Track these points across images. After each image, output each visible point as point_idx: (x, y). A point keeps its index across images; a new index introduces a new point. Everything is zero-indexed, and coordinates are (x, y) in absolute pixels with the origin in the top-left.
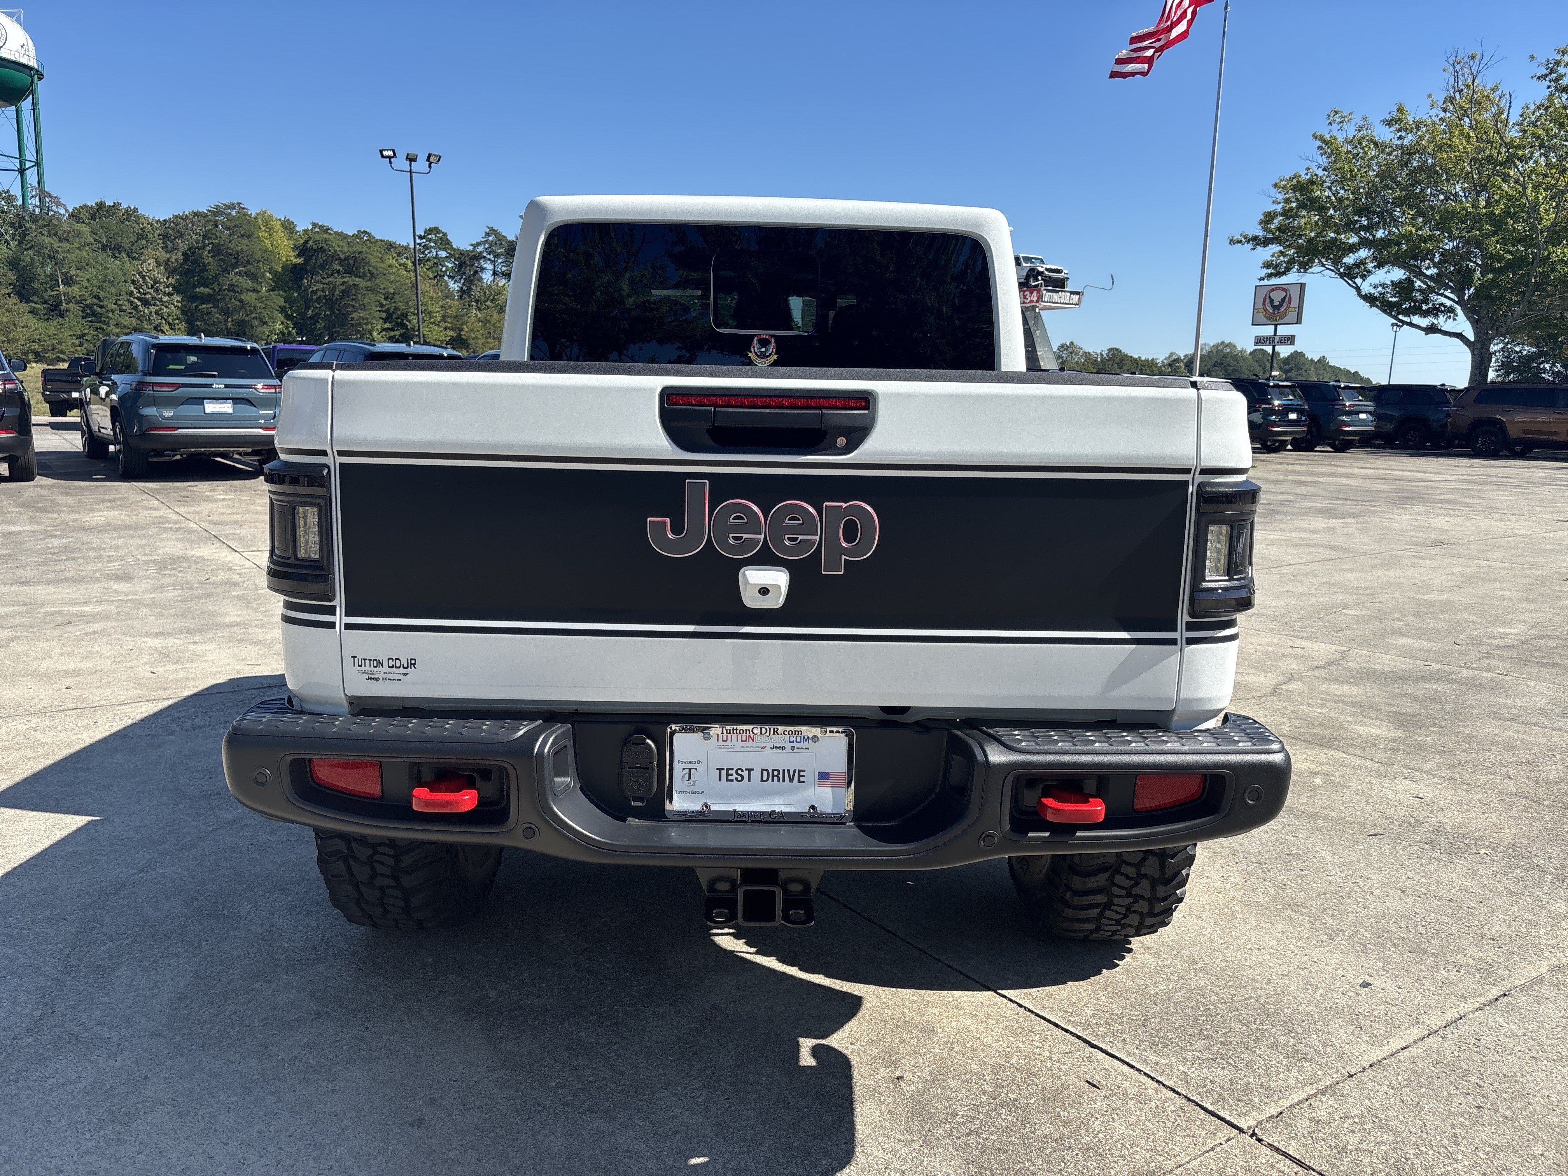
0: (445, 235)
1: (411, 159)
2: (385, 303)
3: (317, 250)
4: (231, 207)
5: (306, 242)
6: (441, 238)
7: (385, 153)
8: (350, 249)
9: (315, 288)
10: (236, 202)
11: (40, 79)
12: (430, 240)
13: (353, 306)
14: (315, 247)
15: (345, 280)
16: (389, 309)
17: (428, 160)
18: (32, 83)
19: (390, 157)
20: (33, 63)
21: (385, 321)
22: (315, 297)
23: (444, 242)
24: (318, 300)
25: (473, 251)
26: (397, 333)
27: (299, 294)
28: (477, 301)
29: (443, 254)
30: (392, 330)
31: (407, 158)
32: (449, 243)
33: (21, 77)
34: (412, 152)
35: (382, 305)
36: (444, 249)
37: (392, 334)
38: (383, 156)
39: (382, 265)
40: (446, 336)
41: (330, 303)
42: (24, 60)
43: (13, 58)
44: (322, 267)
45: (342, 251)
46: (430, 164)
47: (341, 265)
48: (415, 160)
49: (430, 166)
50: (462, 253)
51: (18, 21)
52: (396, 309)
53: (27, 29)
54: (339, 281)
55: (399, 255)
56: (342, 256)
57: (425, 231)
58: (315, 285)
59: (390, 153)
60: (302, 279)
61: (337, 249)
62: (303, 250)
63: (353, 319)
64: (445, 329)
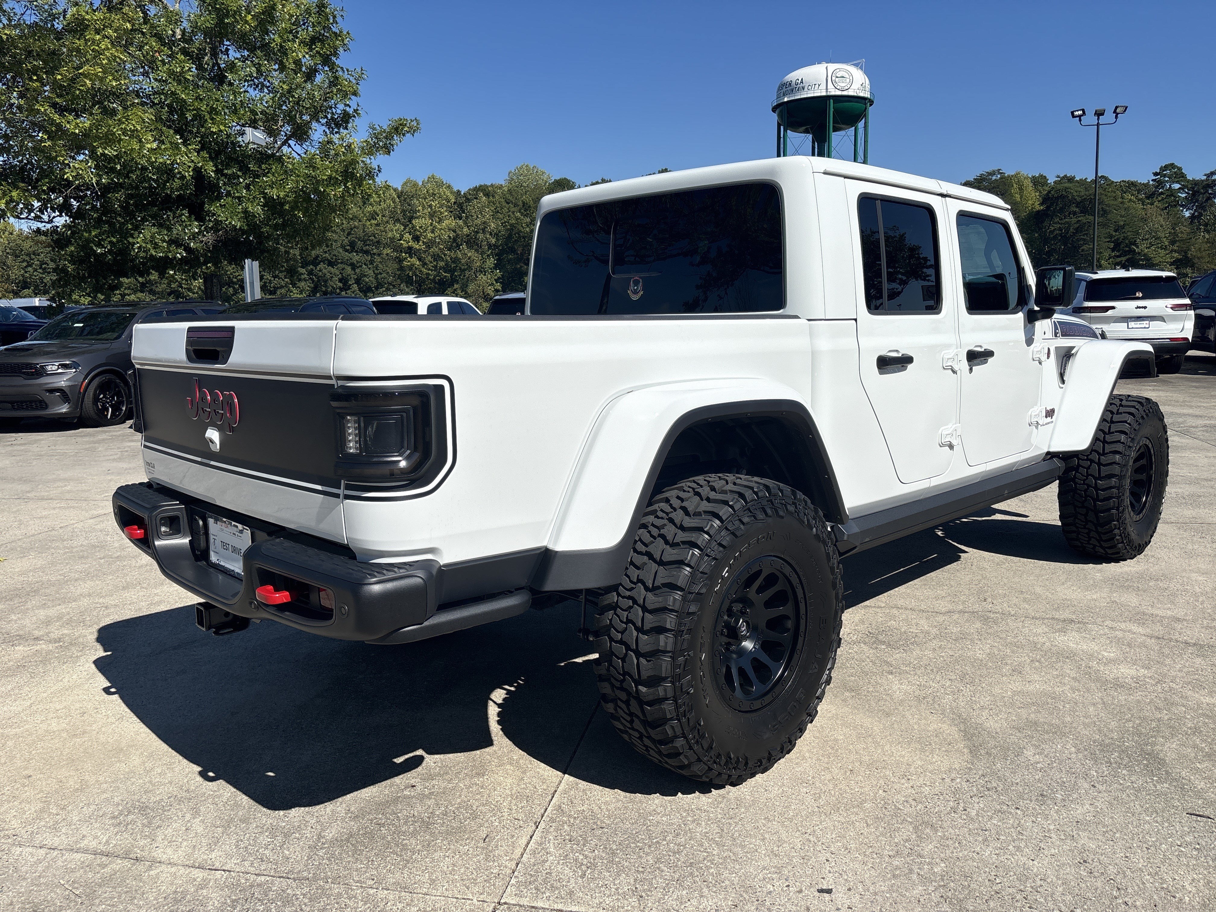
0: (1180, 169)
1: (1099, 114)
2: (1114, 234)
3: (1057, 198)
4: (993, 173)
5: (1049, 192)
6: (1175, 173)
7: (1076, 113)
8: (1087, 193)
9: (1053, 228)
10: (996, 169)
11: (871, 105)
12: (1165, 176)
13: (1084, 240)
14: (1056, 195)
15: (1079, 219)
16: (1118, 239)
17: (1115, 112)
18: (866, 108)
19: (1080, 116)
20: (867, 95)
21: (1113, 250)
22: (1052, 236)
23: (1178, 175)
24: (1055, 237)
25: (1207, 180)
26: (1124, 259)
27: (1039, 235)
28: (1206, 225)
29: (1177, 186)
30: (1118, 257)
31: (1095, 114)
32: (1183, 176)
33: (860, 106)
34: (1099, 108)
35: (1111, 236)
36: (1177, 182)
37: (1119, 260)
38: (1074, 116)
39: (1115, 203)
40: (1172, 257)
41: (1064, 239)
42: (862, 94)
43: (855, 94)
44: (1061, 210)
45: (1078, 196)
46: (1117, 114)
47: (1077, 207)
48: (1103, 114)
49: (1116, 117)
50: (1196, 183)
51: (861, 68)
52: (1125, 238)
53: (866, 73)
54: (1074, 220)
55: (1139, 191)
56: (1078, 199)
57: (1161, 169)
58: (1054, 226)
59: (1080, 112)
60: (1042, 222)
61: (1075, 194)
62: (1046, 199)
63: (1083, 250)
64: (1172, 251)
